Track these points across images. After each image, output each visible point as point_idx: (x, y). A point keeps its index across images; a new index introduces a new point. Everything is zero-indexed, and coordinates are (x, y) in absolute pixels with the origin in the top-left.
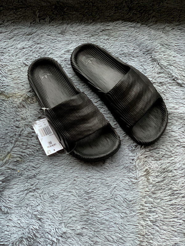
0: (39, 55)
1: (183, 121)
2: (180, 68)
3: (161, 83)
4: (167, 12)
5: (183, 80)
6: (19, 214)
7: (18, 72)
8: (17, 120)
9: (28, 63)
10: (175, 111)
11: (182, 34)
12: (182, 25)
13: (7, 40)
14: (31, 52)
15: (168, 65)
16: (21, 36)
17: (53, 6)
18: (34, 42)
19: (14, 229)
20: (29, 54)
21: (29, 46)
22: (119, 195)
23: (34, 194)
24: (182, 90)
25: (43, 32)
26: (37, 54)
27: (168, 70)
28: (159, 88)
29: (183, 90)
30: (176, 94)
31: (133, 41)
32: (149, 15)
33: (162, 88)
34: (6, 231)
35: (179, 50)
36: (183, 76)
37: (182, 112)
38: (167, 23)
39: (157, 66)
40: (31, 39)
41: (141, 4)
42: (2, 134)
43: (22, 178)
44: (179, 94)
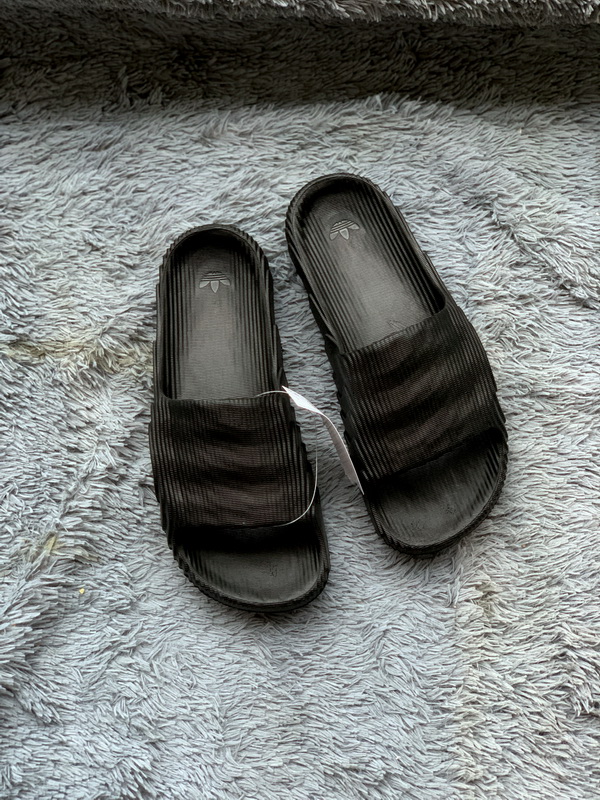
0: (133, 213)
1: (591, 417)
2: (580, 247)
3: (522, 297)
4: (536, 64)
5: (591, 288)
6: (89, 724)
7: (69, 270)
8: (70, 428)
9: (100, 240)
10: (570, 388)
11: (587, 135)
12: (586, 108)
13: (29, 167)
14: (109, 205)
15: (542, 239)
16: (73, 151)
17: (173, 49)
18: (116, 171)
19: (77, 773)
20: (101, 213)
21: (101, 185)
22: (399, 657)
23: (134, 661)
24: (587, 318)
25: (145, 136)
26: (127, 212)
27: (542, 257)
28: (517, 312)
29: (593, 318)
30: (570, 332)
31: (431, 163)
32: (479, 75)
33: (528, 312)
34: (51, 778)
35: (577, 191)
36: (590, 273)
37: (591, 391)
38: (538, 101)
39: (509, 244)
40: (106, 162)
41: (455, 39)
42: (25, 473)
43: (93, 609)
44: (578, 332)
